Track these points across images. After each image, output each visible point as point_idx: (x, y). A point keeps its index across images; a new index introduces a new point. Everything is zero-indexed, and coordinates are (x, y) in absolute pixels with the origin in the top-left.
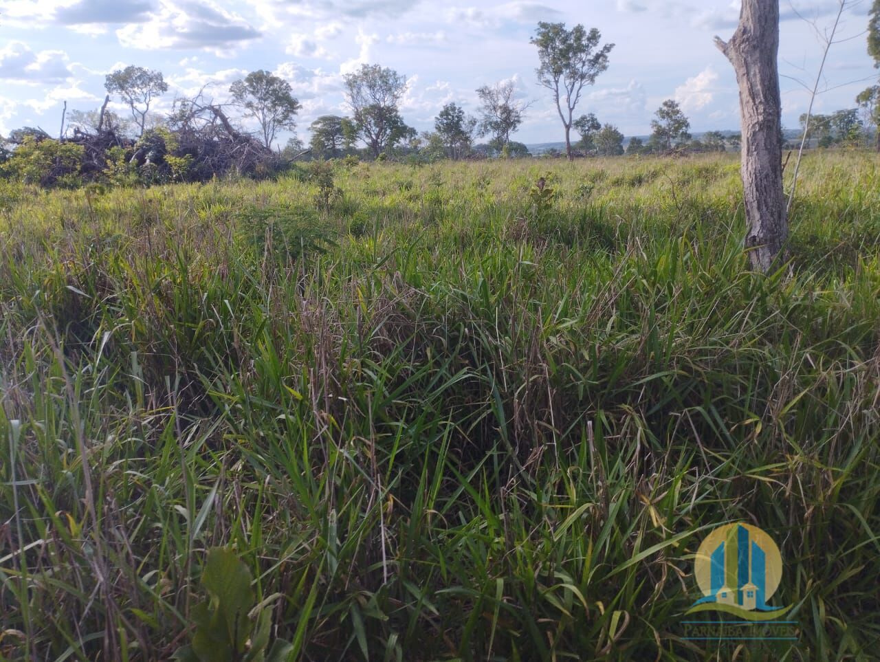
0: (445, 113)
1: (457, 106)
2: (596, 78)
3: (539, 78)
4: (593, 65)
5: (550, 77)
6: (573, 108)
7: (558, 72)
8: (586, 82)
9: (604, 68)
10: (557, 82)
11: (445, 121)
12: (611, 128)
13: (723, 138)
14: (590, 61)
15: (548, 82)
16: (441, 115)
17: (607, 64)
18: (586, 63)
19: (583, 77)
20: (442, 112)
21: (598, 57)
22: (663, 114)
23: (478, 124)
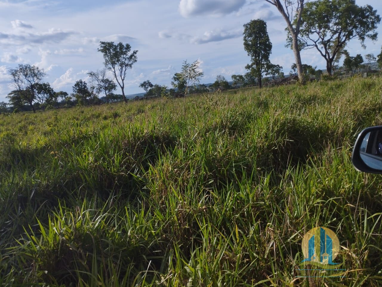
0: (77, 84)
1: (83, 81)
2: (132, 66)
3: (106, 66)
4: (130, 60)
5: (110, 66)
6: (124, 79)
7: (113, 64)
8: (128, 68)
9: (136, 61)
10: (114, 68)
11: (78, 88)
12: (158, 86)
13: (206, 86)
14: (128, 58)
15: (110, 68)
16: (76, 85)
17: (137, 59)
18: (127, 59)
19: (127, 65)
20: (76, 84)
21: (131, 56)
22: (175, 79)
23: (95, 88)
